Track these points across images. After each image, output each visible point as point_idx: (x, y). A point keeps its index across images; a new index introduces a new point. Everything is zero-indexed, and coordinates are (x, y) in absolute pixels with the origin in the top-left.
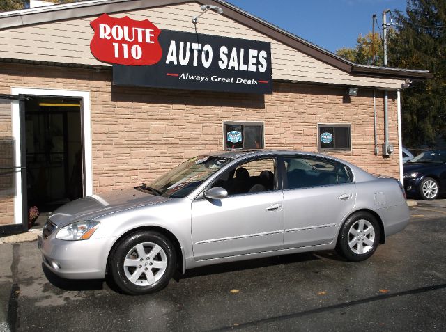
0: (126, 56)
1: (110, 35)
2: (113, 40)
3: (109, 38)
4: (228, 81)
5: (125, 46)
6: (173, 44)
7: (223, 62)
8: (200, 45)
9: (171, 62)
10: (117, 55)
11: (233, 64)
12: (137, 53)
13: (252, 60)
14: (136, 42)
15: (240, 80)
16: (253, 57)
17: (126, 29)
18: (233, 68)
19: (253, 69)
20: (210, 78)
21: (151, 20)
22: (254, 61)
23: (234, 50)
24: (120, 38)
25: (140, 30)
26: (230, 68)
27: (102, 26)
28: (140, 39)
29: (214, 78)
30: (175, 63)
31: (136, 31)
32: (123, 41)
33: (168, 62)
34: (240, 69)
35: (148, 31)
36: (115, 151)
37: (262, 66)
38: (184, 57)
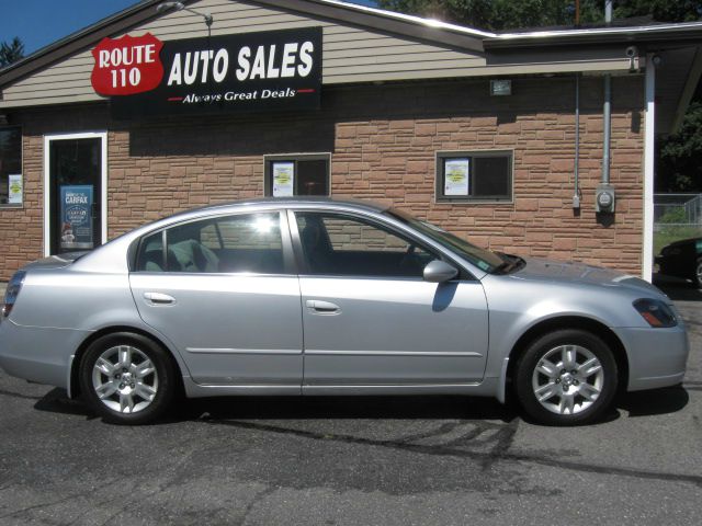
0: (124, 84)
1: (109, 62)
2: (112, 67)
3: (107, 65)
4: (249, 96)
5: (123, 71)
6: (178, 57)
7: (243, 70)
8: (212, 52)
9: (175, 82)
10: (115, 85)
11: (259, 71)
12: (135, 78)
13: (288, 59)
14: (135, 64)
15: (267, 93)
16: (290, 54)
17: (125, 50)
18: (258, 76)
19: (288, 73)
20: (223, 98)
21: (153, 32)
22: (292, 60)
23: (261, 49)
24: (119, 62)
25: (139, 48)
26: (252, 77)
27: (101, 53)
28: (139, 61)
29: (229, 97)
30: (179, 83)
31: (135, 51)
32: (122, 66)
33: (170, 83)
34: (269, 76)
35: (148, 47)
36: (130, 200)
37: (305, 66)
38: (190, 73)
